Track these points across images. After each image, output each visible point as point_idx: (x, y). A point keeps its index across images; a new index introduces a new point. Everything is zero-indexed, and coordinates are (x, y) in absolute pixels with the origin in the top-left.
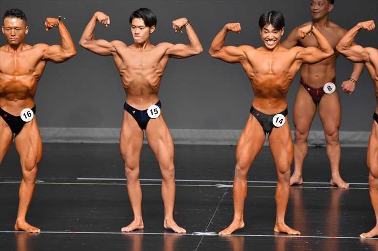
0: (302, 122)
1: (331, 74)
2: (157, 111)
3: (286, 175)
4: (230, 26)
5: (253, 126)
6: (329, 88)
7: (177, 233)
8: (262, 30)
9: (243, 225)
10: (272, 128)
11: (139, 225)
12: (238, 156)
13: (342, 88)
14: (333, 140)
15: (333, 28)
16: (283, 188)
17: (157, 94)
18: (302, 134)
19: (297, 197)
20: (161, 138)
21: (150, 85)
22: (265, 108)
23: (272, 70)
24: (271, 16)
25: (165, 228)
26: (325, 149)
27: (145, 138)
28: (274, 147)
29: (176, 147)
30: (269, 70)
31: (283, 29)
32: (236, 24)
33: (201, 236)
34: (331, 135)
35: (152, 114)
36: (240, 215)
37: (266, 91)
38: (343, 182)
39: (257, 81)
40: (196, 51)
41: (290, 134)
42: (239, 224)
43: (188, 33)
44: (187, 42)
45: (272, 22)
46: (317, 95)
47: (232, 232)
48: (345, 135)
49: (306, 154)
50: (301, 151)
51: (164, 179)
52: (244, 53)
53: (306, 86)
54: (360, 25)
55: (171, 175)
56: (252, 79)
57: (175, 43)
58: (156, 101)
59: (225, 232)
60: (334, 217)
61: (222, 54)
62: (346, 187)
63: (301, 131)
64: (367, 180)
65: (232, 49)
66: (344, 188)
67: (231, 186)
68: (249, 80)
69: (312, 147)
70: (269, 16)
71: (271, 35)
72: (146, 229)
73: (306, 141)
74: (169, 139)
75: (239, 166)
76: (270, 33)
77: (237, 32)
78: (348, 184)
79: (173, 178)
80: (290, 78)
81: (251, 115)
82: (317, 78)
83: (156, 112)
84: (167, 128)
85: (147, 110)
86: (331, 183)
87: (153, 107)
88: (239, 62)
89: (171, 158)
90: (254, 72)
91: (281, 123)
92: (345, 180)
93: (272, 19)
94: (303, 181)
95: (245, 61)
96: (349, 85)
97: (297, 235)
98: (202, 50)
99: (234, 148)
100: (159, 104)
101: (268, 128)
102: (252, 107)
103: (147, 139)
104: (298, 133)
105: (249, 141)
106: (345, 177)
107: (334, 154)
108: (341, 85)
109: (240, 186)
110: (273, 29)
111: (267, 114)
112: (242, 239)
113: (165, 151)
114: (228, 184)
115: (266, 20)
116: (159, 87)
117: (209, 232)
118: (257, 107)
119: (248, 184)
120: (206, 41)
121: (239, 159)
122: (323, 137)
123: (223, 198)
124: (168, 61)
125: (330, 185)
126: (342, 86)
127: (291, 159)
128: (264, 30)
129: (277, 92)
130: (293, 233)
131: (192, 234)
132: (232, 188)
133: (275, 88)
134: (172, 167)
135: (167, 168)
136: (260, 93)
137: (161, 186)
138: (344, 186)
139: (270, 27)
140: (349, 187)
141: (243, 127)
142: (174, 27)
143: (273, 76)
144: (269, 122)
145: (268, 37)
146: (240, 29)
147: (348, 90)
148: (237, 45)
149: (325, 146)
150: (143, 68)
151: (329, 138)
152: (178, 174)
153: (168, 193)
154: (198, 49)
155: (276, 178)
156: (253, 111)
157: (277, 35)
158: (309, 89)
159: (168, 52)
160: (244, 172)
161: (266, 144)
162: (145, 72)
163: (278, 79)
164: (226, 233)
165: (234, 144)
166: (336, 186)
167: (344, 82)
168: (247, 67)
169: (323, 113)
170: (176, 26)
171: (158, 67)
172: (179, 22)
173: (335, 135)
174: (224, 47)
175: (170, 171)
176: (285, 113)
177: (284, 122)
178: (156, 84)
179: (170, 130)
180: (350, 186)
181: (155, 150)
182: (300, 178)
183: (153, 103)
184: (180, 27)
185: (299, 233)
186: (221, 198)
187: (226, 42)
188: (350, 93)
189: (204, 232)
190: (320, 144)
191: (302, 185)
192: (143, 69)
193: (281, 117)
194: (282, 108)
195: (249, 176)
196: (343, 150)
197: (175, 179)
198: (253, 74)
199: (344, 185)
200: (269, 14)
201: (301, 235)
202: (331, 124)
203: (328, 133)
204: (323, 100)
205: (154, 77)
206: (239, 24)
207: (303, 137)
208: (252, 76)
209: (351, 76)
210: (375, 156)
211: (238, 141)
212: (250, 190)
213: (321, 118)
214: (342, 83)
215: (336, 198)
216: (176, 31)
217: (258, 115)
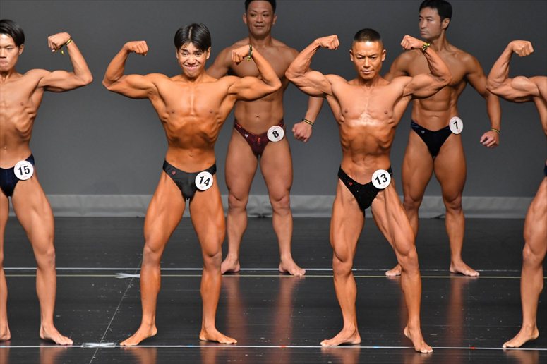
0: (239, 183)
1: (277, 114)
2: (28, 169)
3: (217, 258)
4: (131, 45)
5: (167, 188)
6: (275, 133)
7: (59, 344)
8: (178, 50)
9: (154, 332)
10: (195, 192)
11: (4, 335)
12: (146, 233)
13: (294, 133)
14: (282, 208)
15: (277, 47)
16: (211, 278)
17: (28, 144)
18: (238, 199)
19: (232, 289)
20: (35, 208)
21: (17, 130)
22: (184, 163)
23: (195, 110)
24: (192, 30)
25: (41, 339)
26: (271, 220)
27: (12, 208)
28: (198, 220)
29: (57, 221)
30: (190, 109)
31: (209, 50)
32: (141, 42)
33: (94, 349)
34: (279, 200)
35: (22, 174)
36: (151, 318)
37: (185, 139)
38: (297, 267)
39: (173, 125)
40: (83, 80)
41: (220, 200)
42: (150, 331)
43: (71, 54)
44: (70, 68)
45: (193, 40)
46: (259, 145)
47: (139, 341)
48: (298, 200)
49: (244, 229)
50: (237, 225)
51: (40, 268)
52: (153, 85)
53: (243, 131)
54: (318, 41)
55: (50, 262)
56: (165, 122)
57: (52, 70)
58: (27, 155)
59: (129, 342)
60: (284, 316)
61: (121, 86)
62: (301, 275)
63: (237, 196)
64: (330, 264)
65: (136, 79)
66: (298, 276)
67: (138, 276)
68: (161, 124)
69: (254, 218)
70: (188, 31)
71: (192, 58)
72: (13, 340)
73: (245, 209)
74: (47, 209)
75: (149, 247)
76: (190, 56)
77: (143, 54)
78: (304, 271)
79: (53, 266)
80: (219, 120)
81: (164, 173)
82: (257, 119)
83: (27, 171)
84: (43, 194)
85: (13, 168)
86: (280, 269)
87: (23, 163)
88: (147, 98)
89: (49, 238)
90: (168, 113)
91: (207, 184)
92: (300, 264)
93: (193, 35)
94: (241, 267)
95: (155, 97)
96: (303, 129)
97: (232, 344)
98: (91, 79)
99: (140, 222)
100: (31, 159)
101: (188, 192)
102: (165, 161)
103: (14, 210)
104: (233, 199)
105: (162, 210)
106: (299, 260)
107: (284, 228)
108: (292, 129)
109: (150, 276)
110: (195, 49)
111: (188, 171)
112: (154, 352)
113: (41, 227)
114: (132, 272)
115: (184, 36)
116: (30, 133)
117: (106, 342)
118: (172, 161)
119: (162, 272)
120: (97, 67)
121: (148, 238)
122: (269, 204)
123: (127, 293)
124: (43, 95)
125: (279, 272)
126: (294, 130)
127: (222, 235)
128: (182, 51)
129: (200, 140)
130: (227, 341)
131: (82, 346)
132: (138, 278)
133: (198, 134)
134: (51, 250)
135: (44, 252)
136: (176, 142)
137: (35, 277)
138: (298, 274)
139: (191, 47)
140: (305, 274)
141: (153, 190)
142: (50, 45)
143: (195, 119)
144: (190, 183)
145: (188, 61)
146: (147, 49)
147: (302, 135)
148: (144, 72)
149: (271, 216)
150: (7, 105)
151: (277, 205)
152: (60, 259)
153: (46, 287)
154: (85, 77)
155: (202, 263)
156: (166, 166)
157: (201, 58)
158: (247, 136)
159: (42, 83)
160: (156, 256)
161: (187, 214)
162: (9, 113)
163: (203, 122)
164: (131, 343)
165: (141, 215)
166: (287, 273)
167: (296, 125)
168: (159, 104)
169: (267, 169)
170: (53, 43)
171: (28, 105)
172: (58, 39)
173: (284, 200)
174: (124, 76)
175: (49, 255)
176: (212, 170)
177: (211, 183)
178: (26, 130)
179: (48, 196)
180: (307, 273)
181: (26, 225)
182: (236, 264)
183: (22, 158)
184: (59, 45)
185: (236, 342)
186: (123, 292)
187: (126, 69)
188: (305, 140)
189: (99, 342)
190: (263, 214)
191: (239, 272)
192: (6, 108)
193: (207, 175)
194: (208, 164)
195: (164, 261)
196: (296, 222)
197: (56, 266)
198: (166, 115)
199: (298, 272)
200: (189, 28)
201: (238, 344)
202: (279, 185)
203: (275, 198)
204: (268, 151)
205: (23, 119)
206: (144, 42)
207: (241, 204)
208: (166, 118)
209: (305, 115)
210: (342, 230)
211: (146, 211)
212: (164, 282)
213: (264, 178)
214: (293, 126)
215: (287, 290)
216: (53, 51)
217: (174, 173)
